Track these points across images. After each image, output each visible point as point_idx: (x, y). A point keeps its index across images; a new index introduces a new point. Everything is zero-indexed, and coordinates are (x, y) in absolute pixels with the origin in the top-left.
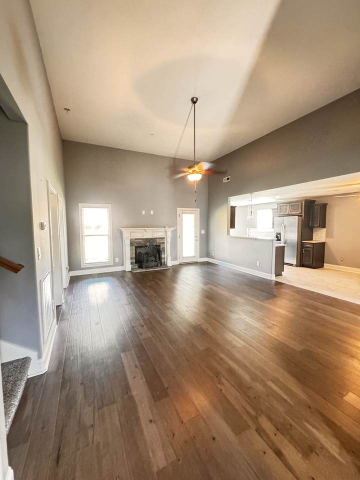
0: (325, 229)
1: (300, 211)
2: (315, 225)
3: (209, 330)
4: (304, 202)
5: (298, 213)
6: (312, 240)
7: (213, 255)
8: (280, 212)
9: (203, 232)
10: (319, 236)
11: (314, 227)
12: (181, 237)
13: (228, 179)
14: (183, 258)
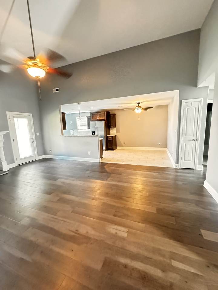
0: (116, 128)
1: (104, 117)
2: (111, 126)
3: (89, 232)
4: (105, 113)
5: (103, 119)
6: (110, 134)
7: (51, 152)
8: (93, 119)
9: (38, 134)
10: (113, 132)
11: (111, 127)
12: (15, 139)
13: (57, 90)
14: (21, 159)
